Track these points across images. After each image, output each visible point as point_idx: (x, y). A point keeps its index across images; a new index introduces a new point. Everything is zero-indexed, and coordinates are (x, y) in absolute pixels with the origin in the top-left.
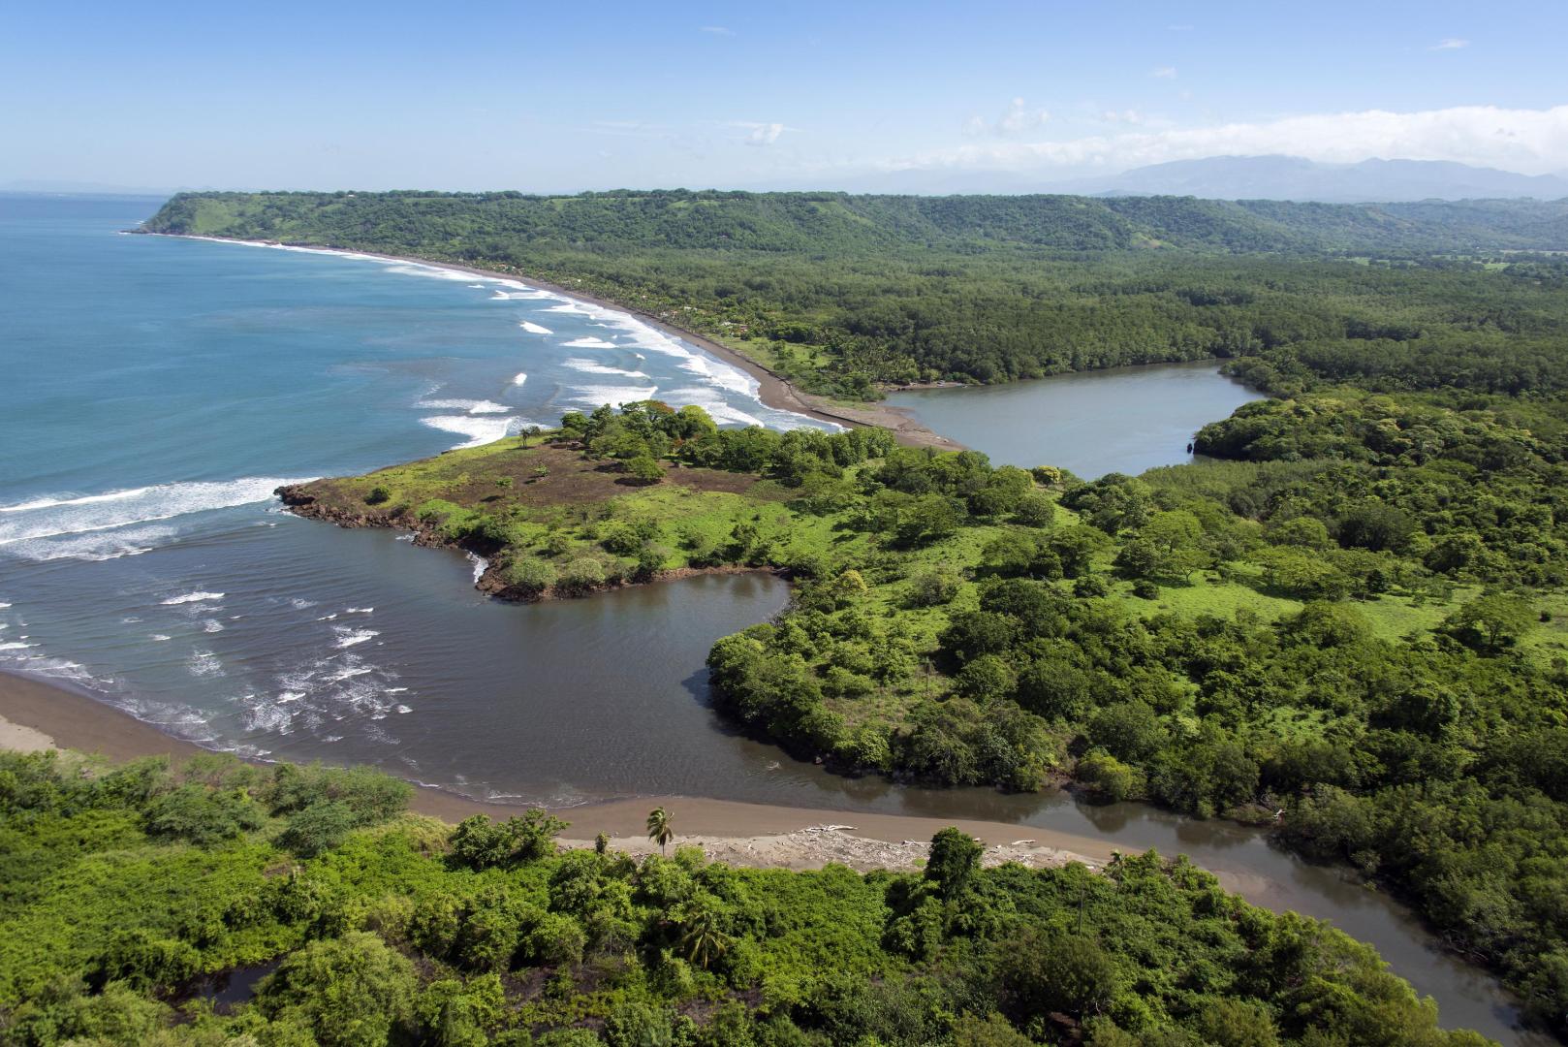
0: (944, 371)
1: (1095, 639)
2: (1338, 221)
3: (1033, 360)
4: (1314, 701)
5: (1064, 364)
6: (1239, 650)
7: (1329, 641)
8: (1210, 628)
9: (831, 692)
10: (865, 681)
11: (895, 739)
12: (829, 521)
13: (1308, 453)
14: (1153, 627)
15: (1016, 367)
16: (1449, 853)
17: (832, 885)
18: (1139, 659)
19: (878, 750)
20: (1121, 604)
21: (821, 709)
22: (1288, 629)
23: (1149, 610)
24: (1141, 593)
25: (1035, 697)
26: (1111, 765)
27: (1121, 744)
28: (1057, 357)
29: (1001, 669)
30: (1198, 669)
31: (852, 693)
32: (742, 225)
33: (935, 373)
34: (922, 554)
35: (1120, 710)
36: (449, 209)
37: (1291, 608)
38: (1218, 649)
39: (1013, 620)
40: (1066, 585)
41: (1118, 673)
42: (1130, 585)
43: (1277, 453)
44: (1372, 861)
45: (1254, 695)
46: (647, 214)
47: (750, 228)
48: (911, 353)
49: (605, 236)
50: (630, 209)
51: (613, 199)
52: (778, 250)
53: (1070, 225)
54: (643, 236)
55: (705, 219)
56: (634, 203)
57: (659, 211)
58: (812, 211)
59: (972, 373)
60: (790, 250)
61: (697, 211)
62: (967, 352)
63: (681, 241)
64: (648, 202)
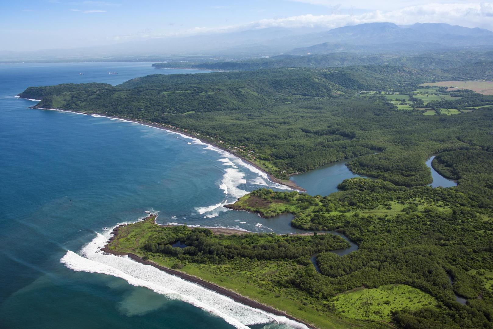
0: (298, 171)
1: (324, 218)
2: (395, 71)
3: (312, 166)
4: (341, 222)
5: (318, 166)
6: (336, 218)
7: (343, 217)
8: (334, 216)
9: (303, 225)
10: (305, 223)
11: (309, 228)
12: (294, 206)
13: (351, 189)
14: (329, 217)
15: (309, 168)
16: (346, 231)
17: (308, 236)
18: (328, 220)
19: (308, 229)
20: (326, 215)
21: (303, 226)
22: (341, 216)
23: (329, 215)
24: (328, 213)
25: (319, 223)
26: (325, 228)
27: (326, 227)
28: (316, 165)
29: (316, 221)
30: (332, 220)
31: (305, 224)
32: (223, 101)
33: (296, 171)
34: (306, 210)
35: (326, 224)
36: (135, 99)
37: (341, 213)
38: (334, 218)
39: (317, 217)
40: (321, 213)
41: (326, 221)
42: (327, 212)
43: (348, 189)
44: (342, 232)
45: (337, 222)
46: (194, 98)
47: (226, 102)
48: (291, 167)
49: (184, 106)
50: (188, 96)
51: (182, 92)
52: (235, 109)
53: (314, 88)
54: (195, 106)
55: (212, 100)
56: (189, 93)
57: (198, 97)
58: (240, 92)
59: (302, 170)
60: (238, 109)
61: (209, 97)
62: (301, 166)
63: (207, 108)
64: (192, 93)
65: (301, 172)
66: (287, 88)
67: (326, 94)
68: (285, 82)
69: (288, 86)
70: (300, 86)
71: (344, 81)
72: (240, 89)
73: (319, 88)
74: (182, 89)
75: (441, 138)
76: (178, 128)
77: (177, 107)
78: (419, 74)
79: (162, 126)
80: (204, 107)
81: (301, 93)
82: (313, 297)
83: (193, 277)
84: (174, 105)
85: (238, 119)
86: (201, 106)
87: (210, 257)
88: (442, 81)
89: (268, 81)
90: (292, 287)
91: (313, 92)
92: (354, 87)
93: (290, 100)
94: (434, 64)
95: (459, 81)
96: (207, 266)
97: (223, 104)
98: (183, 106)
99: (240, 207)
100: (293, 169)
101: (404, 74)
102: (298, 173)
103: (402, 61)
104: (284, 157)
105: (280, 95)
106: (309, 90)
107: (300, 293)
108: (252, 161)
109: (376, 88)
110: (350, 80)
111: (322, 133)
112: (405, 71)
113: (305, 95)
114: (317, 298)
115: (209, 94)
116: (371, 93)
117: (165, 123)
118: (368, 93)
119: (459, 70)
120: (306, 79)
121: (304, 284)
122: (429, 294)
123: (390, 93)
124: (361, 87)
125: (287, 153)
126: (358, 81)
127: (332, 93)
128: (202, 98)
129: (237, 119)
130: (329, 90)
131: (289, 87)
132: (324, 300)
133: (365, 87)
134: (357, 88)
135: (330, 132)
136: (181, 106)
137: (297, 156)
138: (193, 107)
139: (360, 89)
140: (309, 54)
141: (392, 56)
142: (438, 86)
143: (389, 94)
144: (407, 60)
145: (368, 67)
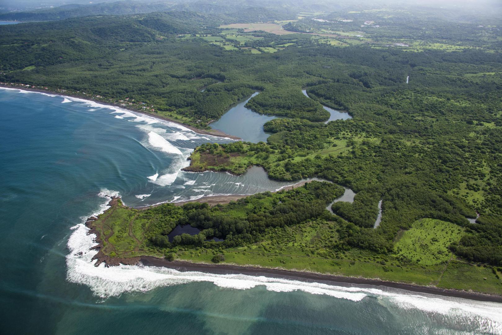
0: (210, 118)
1: (295, 166)
9: (284, 176)
10: (284, 174)
12: (253, 157)
15: (220, 114)
19: (291, 179)
20: (293, 161)
22: (306, 160)
24: (293, 159)
32: (62, 53)
34: (269, 159)
37: (304, 158)
42: (291, 159)
43: (277, 131)
46: (28, 52)
47: (65, 53)
48: (203, 115)
49: (19, 62)
50: (18, 49)
51: (8, 45)
52: (78, 60)
53: (138, 34)
54: (32, 60)
55: (49, 52)
56: (18, 47)
57: (30, 50)
58: (73, 42)
59: (215, 117)
60: (81, 59)
61: (43, 49)
62: (213, 114)
63: (47, 61)
64: (22, 46)
65: (214, 119)
66: (112, 36)
67: (152, 39)
68: (108, 30)
69: (112, 33)
70: (124, 33)
71: (159, 27)
72: (72, 39)
73: (143, 34)
74: (8, 43)
75: (294, 74)
76: (34, 87)
77: (12, 62)
78: (210, 18)
79: (12, 85)
80: (43, 60)
81: (127, 39)
82: (379, 254)
83: (250, 267)
84: (7, 60)
85: (91, 70)
86: (40, 59)
87: (242, 237)
88: (232, 23)
89: (90, 30)
90: (351, 249)
91: (140, 38)
92: (170, 31)
93: (123, 47)
94: (213, 9)
95: (244, 23)
96: (246, 248)
97: (63, 55)
98: (17, 61)
99: (202, 168)
100: (207, 117)
101: (200, 19)
102: (213, 121)
103: (186, 8)
104: (183, 105)
105: (110, 42)
106: (134, 36)
107: (364, 252)
108: (153, 113)
109: (189, 31)
110: (164, 25)
111: (190, 77)
112: (199, 16)
113: (132, 41)
114: (384, 253)
115: (43, 46)
116: (188, 36)
117: (13, 82)
118: (185, 36)
119: (238, 14)
120: (127, 26)
121: (362, 243)
122: (449, 221)
123: (205, 35)
124: (176, 31)
125: (185, 101)
126: (172, 26)
127: (156, 38)
128: (37, 51)
129: (89, 70)
130: (153, 36)
131: (114, 35)
132: (390, 253)
133: (179, 31)
134: (172, 32)
135: (196, 76)
136: (15, 61)
137: (195, 103)
138: (30, 61)
139: (176, 32)
140: (91, 3)
141: (172, 3)
142: (235, 28)
143: (203, 36)
144: (190, 6)
145: (168, 13)
